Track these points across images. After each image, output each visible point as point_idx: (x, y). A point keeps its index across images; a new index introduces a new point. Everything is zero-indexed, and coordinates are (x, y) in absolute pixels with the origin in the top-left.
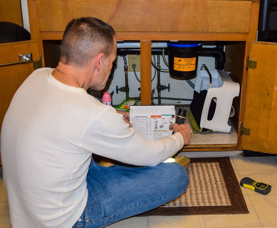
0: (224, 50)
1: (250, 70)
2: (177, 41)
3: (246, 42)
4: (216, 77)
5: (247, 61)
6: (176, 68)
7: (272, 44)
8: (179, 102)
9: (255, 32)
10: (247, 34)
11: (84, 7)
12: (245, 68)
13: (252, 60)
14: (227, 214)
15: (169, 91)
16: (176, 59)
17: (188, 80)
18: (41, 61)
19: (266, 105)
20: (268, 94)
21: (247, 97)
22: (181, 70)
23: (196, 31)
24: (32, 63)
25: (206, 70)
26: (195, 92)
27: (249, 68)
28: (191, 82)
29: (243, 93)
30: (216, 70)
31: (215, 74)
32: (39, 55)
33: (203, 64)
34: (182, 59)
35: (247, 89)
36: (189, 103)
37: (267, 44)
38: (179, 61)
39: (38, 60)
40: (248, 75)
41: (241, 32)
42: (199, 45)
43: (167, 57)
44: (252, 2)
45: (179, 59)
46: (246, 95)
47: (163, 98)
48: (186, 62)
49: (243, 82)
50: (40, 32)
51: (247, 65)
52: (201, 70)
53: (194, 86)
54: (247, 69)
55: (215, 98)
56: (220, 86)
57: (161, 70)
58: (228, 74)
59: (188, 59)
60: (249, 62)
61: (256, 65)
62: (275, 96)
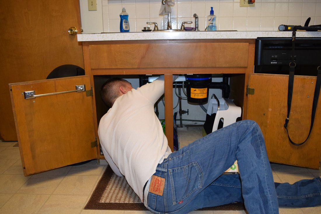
0: (229, 84)
1: (250, 96)
2: (192, 74)
3: (246, 74)
4: (223, 103)
5: (247, 88)
6: (192, 96)
7: (266, 75)
8: (196, 123)
9: (252, 67)
10: (246, 68)
11: (123, 50)
12: (245, 94)
13: (250, 88)
14: (234, 210)
15: (188, 114)
16: (192, 90)
17: (201, 105)
18: (92, 90)
19: (262, 123)
20: (264, 114)
21: (247, 117)
22: (196, 97)
23: (206, 66)
24: (85, 92)
25: (215, 99)
26: (207, 115)
27: (248, 95)
28: (203, 107)
29: (244, 114)
30: (223, 98)
31: (222, 102)
32: (90, 86)
33: (213, 94)
34: (197, 89)
35: (248, 110)
36: (203, 123)
37: (262, 75)
38: (194, 91)
39: (89, 90)
40: (248, 99)
41: (241, 66)
42: (209, 78)
43: (185, 89)
44: (249, 44)
45: (195, 89)
46: (246, 115)
47: (184, 120)
48: (199, 91)
49: (244, 105)
50: (92, 69)
51: (247, 92)
52: (212, 98)
53: (207, 111)
54: (247, 95)
55: (222, 118)
56: (226, 109)
57: (182, 98)
58: (232, 101)
59: (201, 89)
60: (249, 89)
61: (254, 92)
62: (270, 115)
